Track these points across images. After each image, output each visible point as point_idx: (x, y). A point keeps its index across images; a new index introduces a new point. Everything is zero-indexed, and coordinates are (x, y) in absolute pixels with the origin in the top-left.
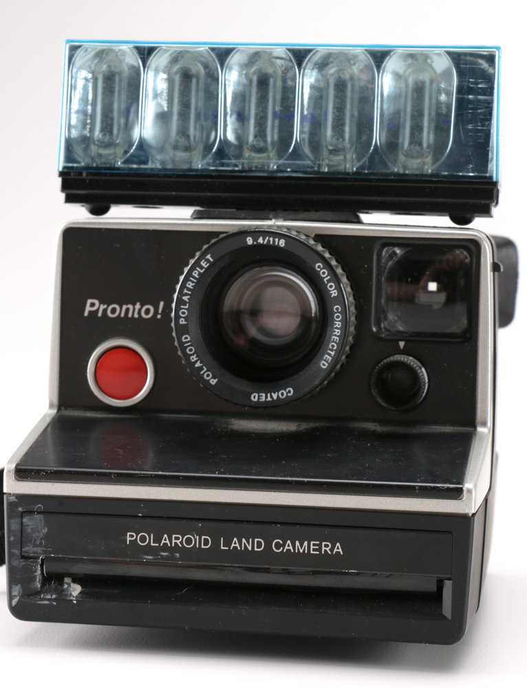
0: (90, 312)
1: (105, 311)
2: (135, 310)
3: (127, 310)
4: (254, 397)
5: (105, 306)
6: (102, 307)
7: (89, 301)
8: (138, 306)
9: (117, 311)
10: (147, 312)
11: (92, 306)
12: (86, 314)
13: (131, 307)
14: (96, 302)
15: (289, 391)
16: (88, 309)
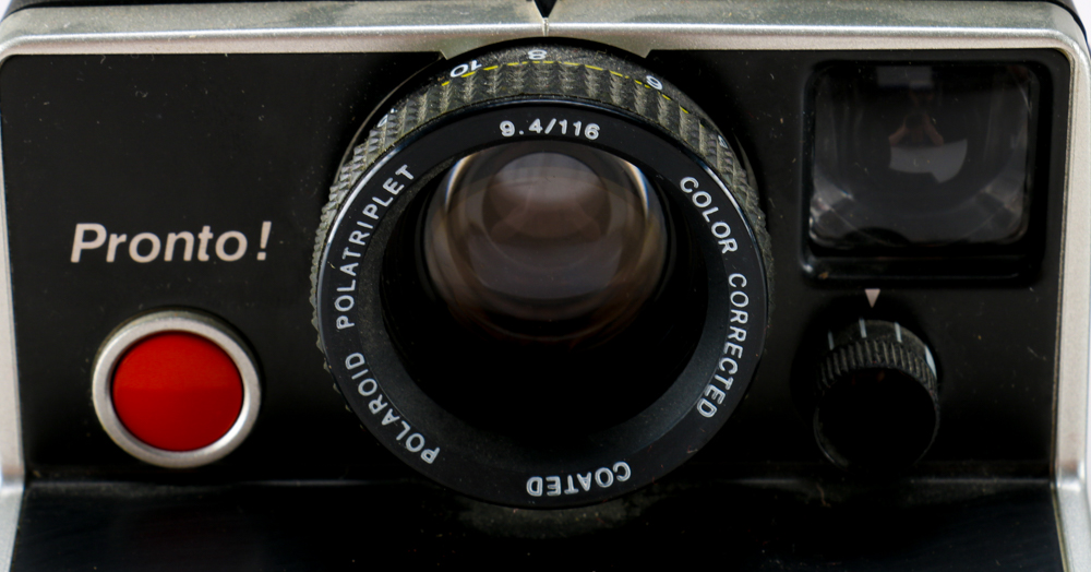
0: (84, 253)
1: (123, 249)
2: (198, 244)
3: (180, 244)
4: (534, 487)
5: (123, 238)
6: (115, 241)
7: (81, 229)
8: (206, 234)
9: (152, 247)
10: (231, 246)
11: (88, 238)
12: (75, 257)
13: (188, 237)
14: (100, 229)
15: (622, 471)
16: (79, 245)
